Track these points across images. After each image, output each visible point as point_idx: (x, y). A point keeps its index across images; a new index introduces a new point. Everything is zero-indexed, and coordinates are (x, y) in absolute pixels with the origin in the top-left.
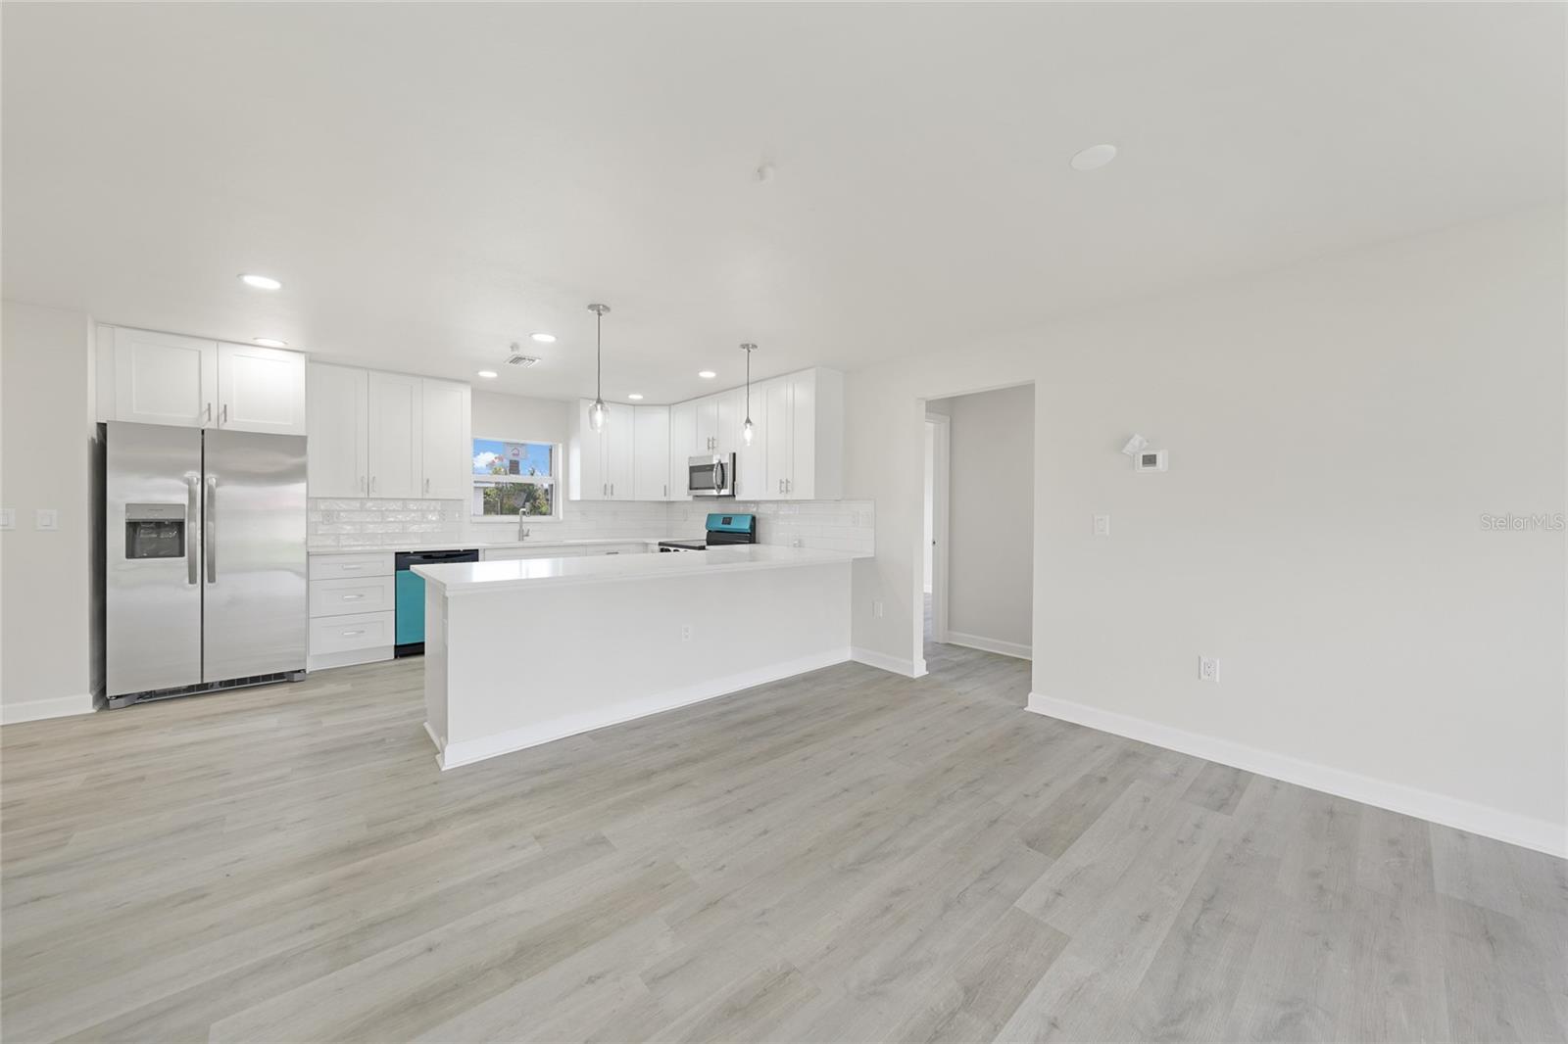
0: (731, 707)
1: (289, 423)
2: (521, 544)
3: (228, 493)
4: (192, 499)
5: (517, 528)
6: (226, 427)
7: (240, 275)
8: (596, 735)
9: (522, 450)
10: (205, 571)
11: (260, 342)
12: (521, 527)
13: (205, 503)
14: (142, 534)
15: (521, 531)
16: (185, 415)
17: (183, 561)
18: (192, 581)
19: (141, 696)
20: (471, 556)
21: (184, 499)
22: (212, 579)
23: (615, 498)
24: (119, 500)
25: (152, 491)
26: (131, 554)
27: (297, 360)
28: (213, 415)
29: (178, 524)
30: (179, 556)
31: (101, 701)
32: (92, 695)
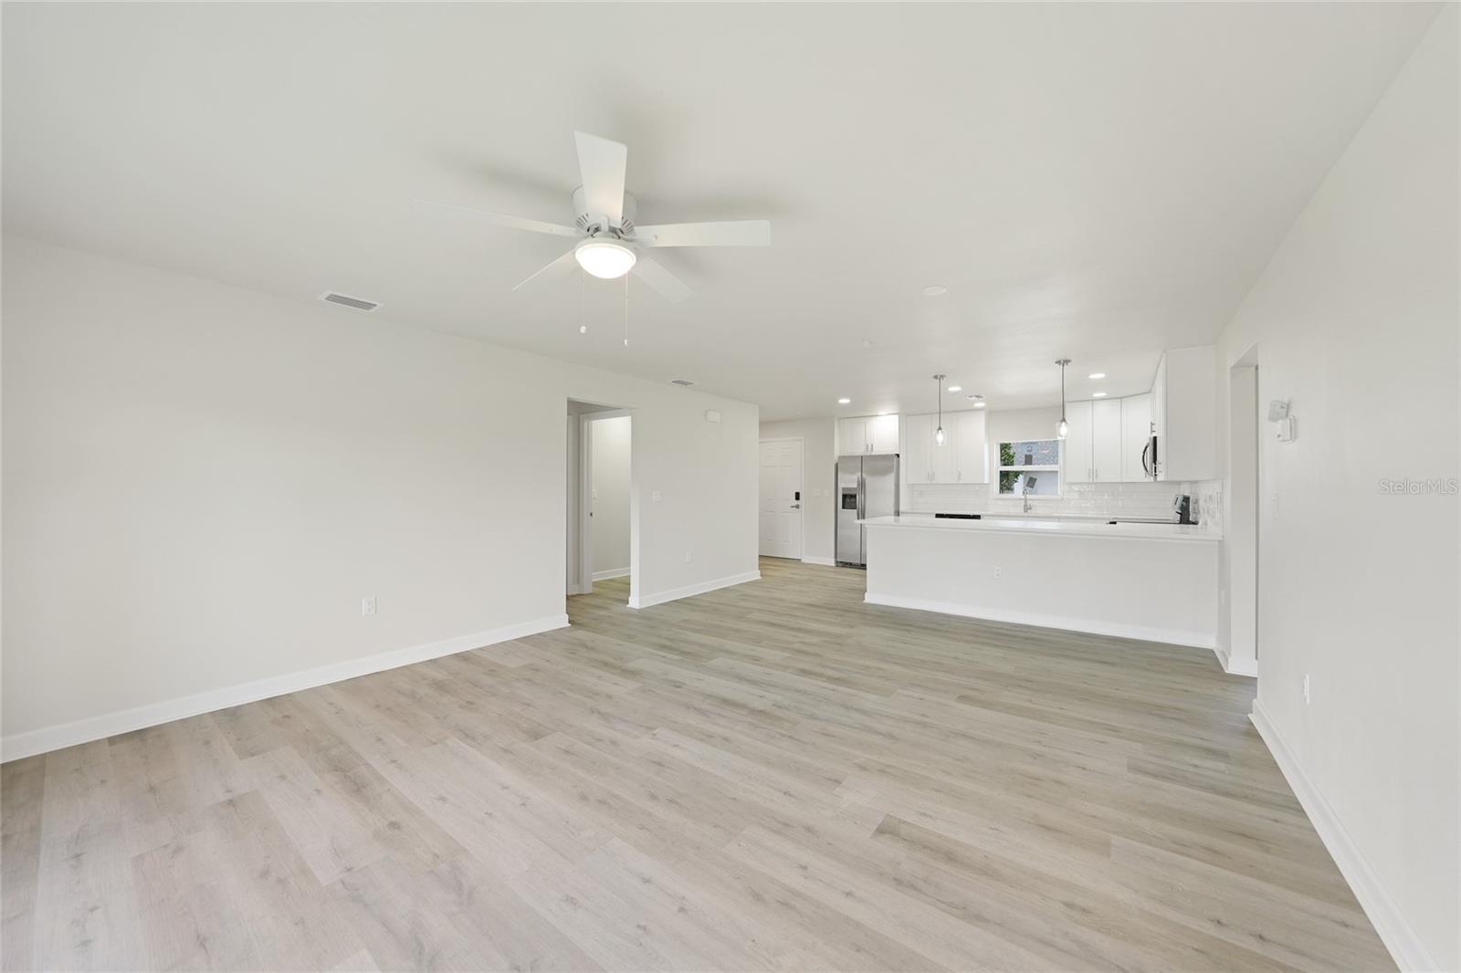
1: (891, 450)
2: (1026, 514)
3: (869, 480)
4: (858, 485)
5: (1023, 503)
6: (873, 454)
7: (837, 400)
9: (1034, 447)
10: (862, 515)
11: (880, 414)
12: (1026, 502)
13: (862, 484)
14: (848, 500)
15: (1025, 506)
16: (860, 451)
17: (855, 511)
18: (859, 519)
19: (846, 563)
21: (856, 486)
22: (864, 519)
23: (1099, 480)
24: (841, 486)
25: (849, 482)
26: (844, 507)
27: (896, 418)
28: (870, 448)
29: (855, 496)
30: (855, 508)
31: (837, 562)
32: (833, 560)
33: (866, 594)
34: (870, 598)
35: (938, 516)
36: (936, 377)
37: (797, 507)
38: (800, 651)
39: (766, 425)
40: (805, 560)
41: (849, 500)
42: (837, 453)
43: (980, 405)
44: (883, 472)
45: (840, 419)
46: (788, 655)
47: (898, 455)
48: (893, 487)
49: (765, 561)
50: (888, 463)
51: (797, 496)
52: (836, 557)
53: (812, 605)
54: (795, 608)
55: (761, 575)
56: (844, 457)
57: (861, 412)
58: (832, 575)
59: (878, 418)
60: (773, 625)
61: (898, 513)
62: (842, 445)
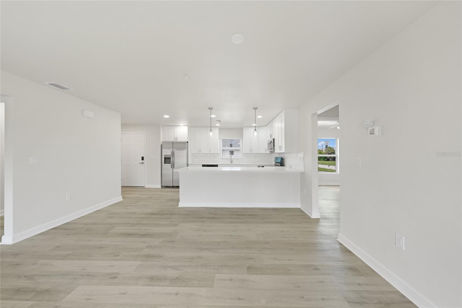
0: (246, 210)
1: (185, 140)
2: (231, 164)
3: (176, 152)
4: (171, 154)
6: (178, 141)
7: (163, 116)
8: (207, 208)
9: (233, 141)
10: (173, 167)
11: (180, 125)
13: (173, 153)
15: (231, 161)
16: (172, 140)
17: (170, 165)
18: (172, 168)
19: (166, 186)
20: (216, 166)
21: (170, 154)
22: (174, 168)
23: (253, 153)
24: (163, 154)
25: (167, 152)
26: (165, 163)
27: (187, 127)
28: (176, 139)
29: (170, 158)
30: (170, 163)
31: (162, 186)
32: (160, 185)
33: (179, 203)
34: (181, 205)
35: (204, 166)
36: (209, 108)
37: (143, 163)
38: (148, 256)
39: (125, 126)
40: (146, 187)
41: (167, 160)
42: (162, 140)
43: (218, 125)
44: (182, 149)
45: (163, 126)
46: (140, 263)
47: (188, 142)
48: (186, 154)
49: (125, 189)
50: (183, 145)
51: (143, 159)
52: (161, 184)
53: (153, 214)
54: (143, 218)
55: (123, 198)
56: (164, 142)
57: (172, 124)
58: (160, 193)
59: (179, 127)
60: (129, 235)
61: (188, 165)
62: (165, 136)
